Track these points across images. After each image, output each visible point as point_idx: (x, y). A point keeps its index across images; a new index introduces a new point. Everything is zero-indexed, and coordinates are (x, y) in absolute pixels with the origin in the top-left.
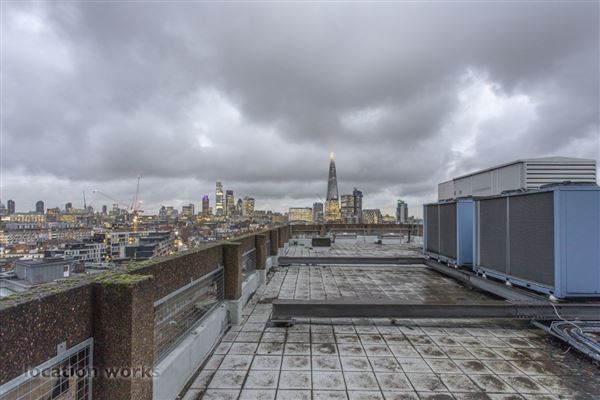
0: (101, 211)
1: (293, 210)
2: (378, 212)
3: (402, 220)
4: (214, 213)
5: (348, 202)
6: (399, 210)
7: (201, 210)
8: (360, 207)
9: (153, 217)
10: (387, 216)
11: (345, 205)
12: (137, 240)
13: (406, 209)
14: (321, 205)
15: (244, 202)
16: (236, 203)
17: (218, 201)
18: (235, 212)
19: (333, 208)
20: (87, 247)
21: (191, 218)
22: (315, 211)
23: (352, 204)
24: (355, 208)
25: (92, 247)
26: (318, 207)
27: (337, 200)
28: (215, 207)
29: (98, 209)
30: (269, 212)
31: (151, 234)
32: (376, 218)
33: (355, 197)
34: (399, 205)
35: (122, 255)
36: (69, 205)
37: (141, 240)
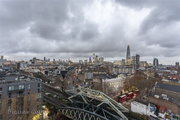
0: (66, 61)
1: (115, 61)
2: (146, 62)
3: (156, 65)
4: (92, 62)
5: (134, 59)
6: (154, 61)
7: (89, 61)
8: (139, 61)
9: (77, 63)
10: (150, 64)
11: (133, 60)
12: (65, 69)
13: (157, 61)
14: (124, 60)
15: (101, 59)
16: (98, 59)
17: (94, 58)
18: (98, 62)
19: (128, 61)
20: (53, 70)
21: (86, 63)
22: (122, 62)
23: (136, 59)
24: (137, 61)
25: (54, 70)
26: (123, 60)
27: (130, 58)
28: (93, 60)
29: (65, 61)
30: (108, 62)
31: (69, 67)
32: (145, 64)
33: (137, 57)
34: (154, 60)
35: (60, 73)
36: (60, 60)
37: (66, 69)
